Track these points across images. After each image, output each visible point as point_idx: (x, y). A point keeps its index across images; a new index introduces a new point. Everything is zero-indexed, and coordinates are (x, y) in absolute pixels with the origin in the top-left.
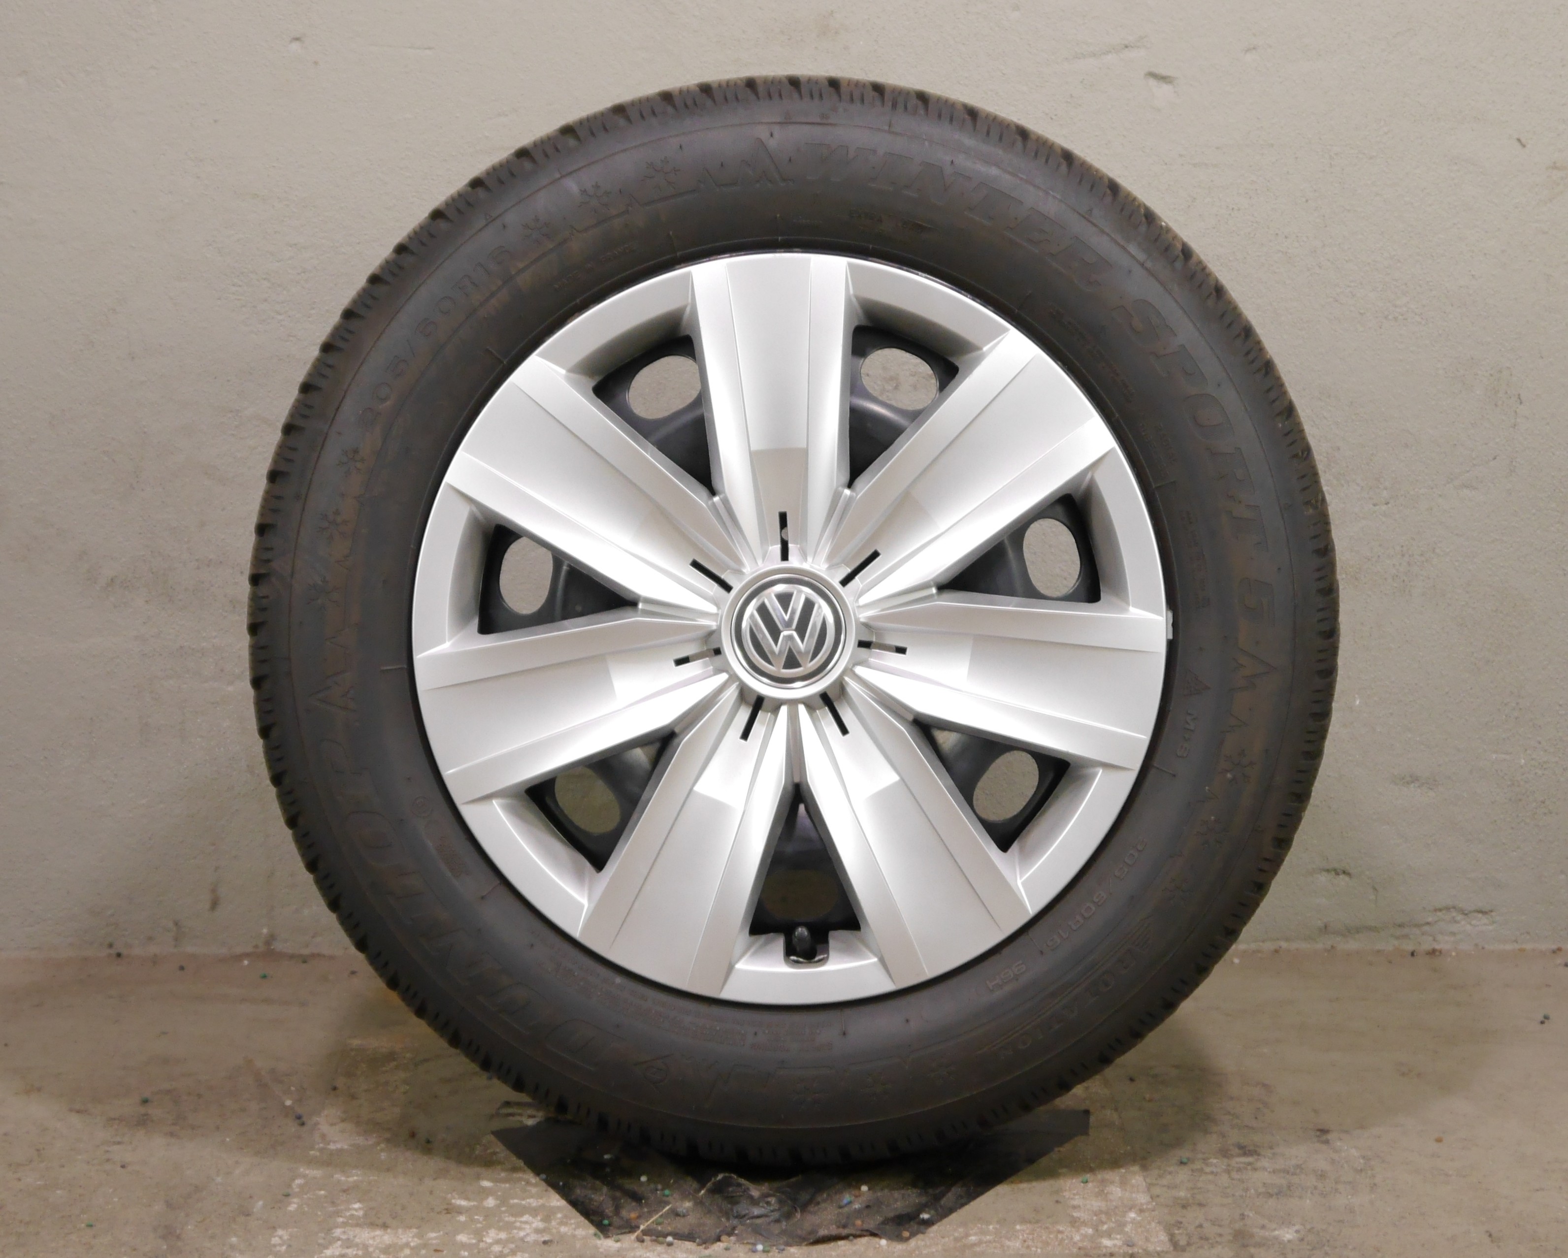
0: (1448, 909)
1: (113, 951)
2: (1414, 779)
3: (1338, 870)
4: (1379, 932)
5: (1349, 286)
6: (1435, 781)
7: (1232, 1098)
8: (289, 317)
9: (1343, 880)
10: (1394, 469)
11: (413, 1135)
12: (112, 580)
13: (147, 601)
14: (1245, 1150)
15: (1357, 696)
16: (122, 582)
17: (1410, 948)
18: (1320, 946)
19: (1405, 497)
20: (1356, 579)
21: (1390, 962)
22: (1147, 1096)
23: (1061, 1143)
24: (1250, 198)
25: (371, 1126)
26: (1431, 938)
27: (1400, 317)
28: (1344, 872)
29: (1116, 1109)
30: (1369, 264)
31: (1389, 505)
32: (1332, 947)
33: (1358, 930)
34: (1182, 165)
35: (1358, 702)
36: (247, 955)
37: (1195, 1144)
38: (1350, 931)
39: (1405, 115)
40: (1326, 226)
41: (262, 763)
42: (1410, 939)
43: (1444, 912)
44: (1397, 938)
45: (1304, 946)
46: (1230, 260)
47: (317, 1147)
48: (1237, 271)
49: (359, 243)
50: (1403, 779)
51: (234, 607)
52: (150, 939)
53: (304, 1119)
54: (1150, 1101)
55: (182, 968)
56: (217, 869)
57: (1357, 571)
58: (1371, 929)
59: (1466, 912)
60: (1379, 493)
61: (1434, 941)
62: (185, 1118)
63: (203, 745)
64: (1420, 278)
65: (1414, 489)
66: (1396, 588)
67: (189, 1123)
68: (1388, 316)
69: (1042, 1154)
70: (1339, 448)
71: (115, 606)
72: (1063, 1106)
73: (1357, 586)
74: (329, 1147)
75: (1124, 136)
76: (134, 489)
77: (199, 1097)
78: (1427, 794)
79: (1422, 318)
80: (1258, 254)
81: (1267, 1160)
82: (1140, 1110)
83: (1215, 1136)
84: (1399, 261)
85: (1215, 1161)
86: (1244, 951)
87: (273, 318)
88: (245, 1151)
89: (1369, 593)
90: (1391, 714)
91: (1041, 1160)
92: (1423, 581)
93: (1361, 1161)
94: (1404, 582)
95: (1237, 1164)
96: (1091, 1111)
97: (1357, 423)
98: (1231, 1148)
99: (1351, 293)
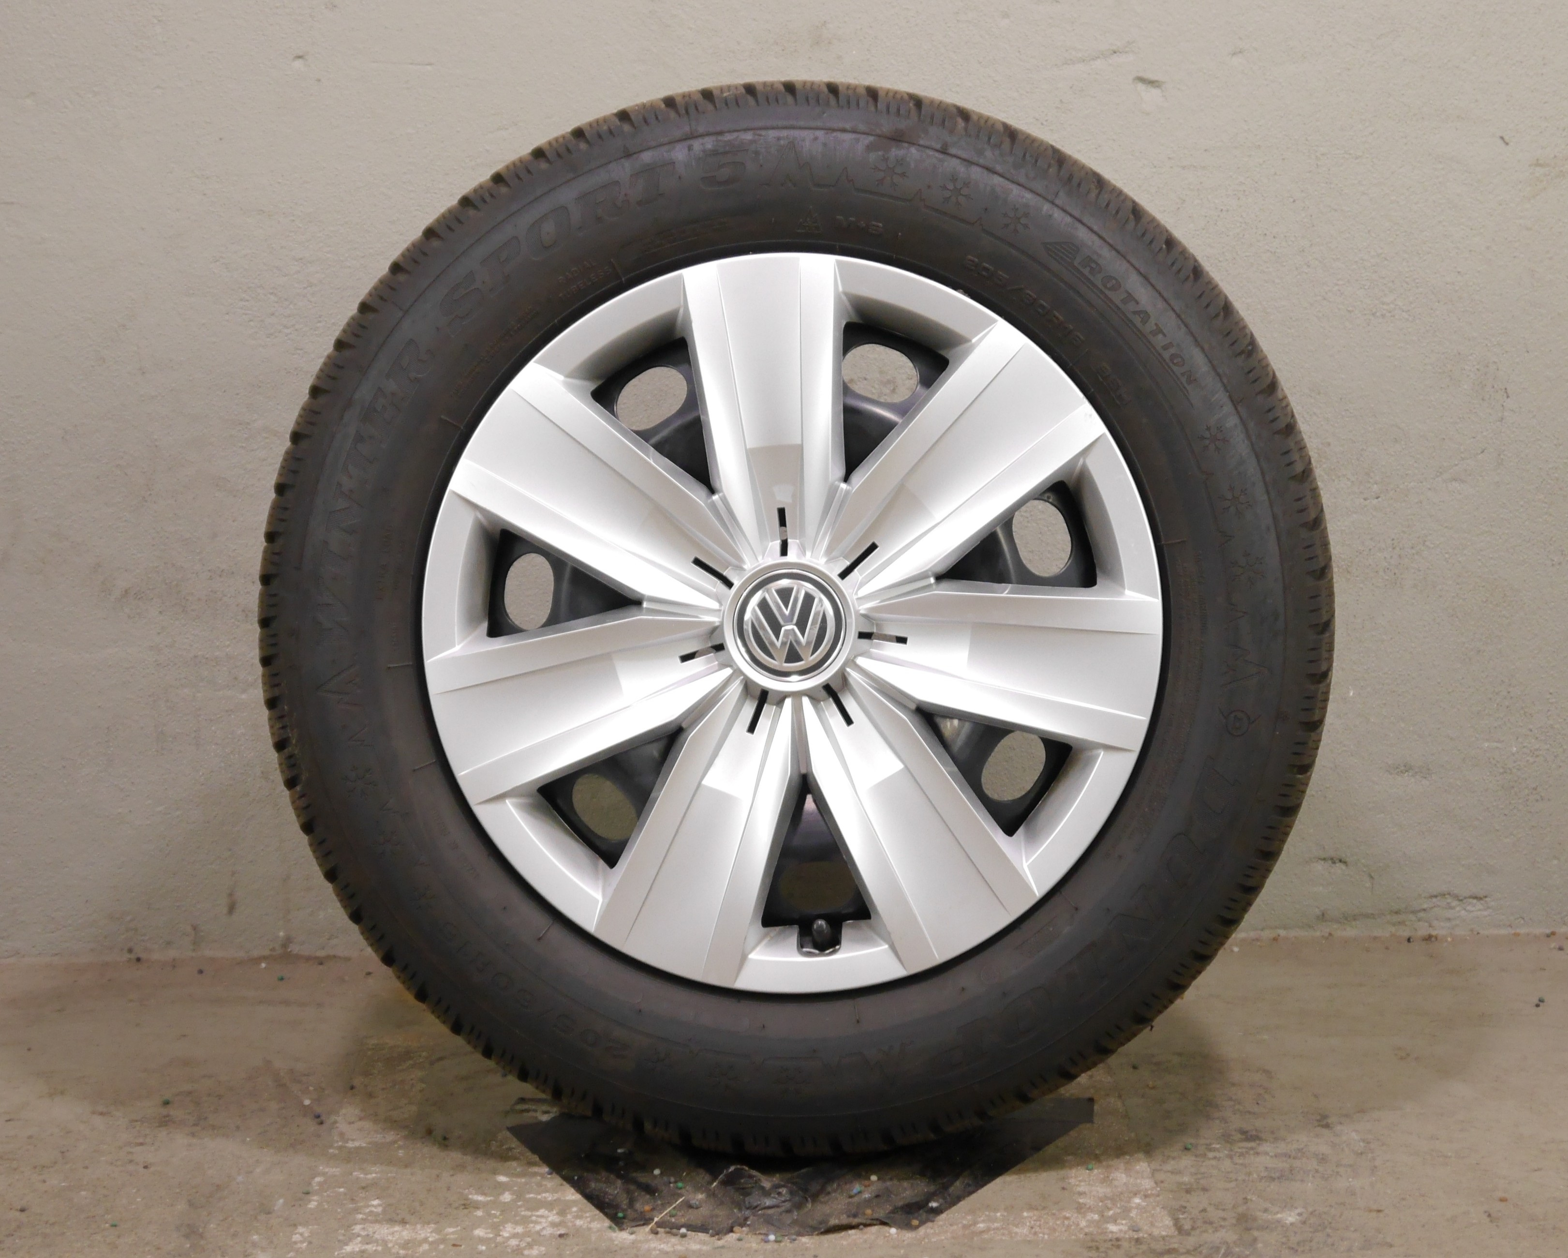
0: (1443, 895)
1: (133, 956)
2: (1407, 768)
3: (1335, 859)
4: (1375, 919)
5: (1337, 285)
6: (1429, 769)
7: (1233, 1085)
8: (296, 330)
9: (1339, 868)
10: (1384, 463)
11: (430, 1132)
12: (126, 591)
13: (160, 612)
14: (1247, 1136)
15: (1350, 687)
16: (136, 593)
17: (1407, 934)
18: (1318, 934)
19: (1396, 491)
20: (1348, 572)
21: (1387, 948)
22: (1151, 1084)
23: (1067, 1131)
24: (1239, 199)
25: (392, 1123)
26: (1427, 924)
27: (1388, 315)
28: (1340, 861)
29: (1120, 1097)
30: (1356, 262)
31: (1380, 499)
32: (1330, 934)
33: (1355, 918)
34: (1171, 167)
35: (1351, 693)
36: (263, 958)
37: (1198, 1131)
38: (1348, 918)
39: (1390, 115)
40: (1313, 226)
41: (276, 770)
42: (1406, 925)
43: (1439, 898)
44: (1394, 925)
45: (1302, 933)
46: (1219, 261)
47: (336, 1145)
48: (1227, 271)
49: (363, 257)
50: (1397, 768)
51: (247, 616)
52: (169, 943)
53: (323, 1118)
54: (1154, 1088)
55: (201, 972)
56: (233, 874)
57: (1349, 564)
58: (1367, 916)
59: (1461, 898)
60: (1370, 487)
61: (1430, 926)
62: (206, 1119)
63: (218, 751)
64: (1407, 276)
65: (1404, 483)
66: (1388, 580)
67: (211, 1123)
68: (1376, 313)
69: (1048, 1142)
70: (1329, 444)
71: (129, 617)
72: (1068, 1095)
73: (1349, 579)
74: (347, 1145)
75: (1114, 140)
76: (146, 501)
77: (220, 1097)
78: (1421, 781)
79: (1409, 315)
80: (1248, 254)
81: (1268, 1144)
82: (1143, 1096)
83: (1217, 1122)
84: (1386, 259)
85: (1218, 1146)
86: (1243, 940)
87: (280, 332)
88: (265, 1150)
89: (1361, 585)
90: (1385, 704)
91: (1047, 1148)
92: (1415, 573)
93: (1362, 1144)
94: (1395, 574)
95: (1239, 1148)
96: (1095, 1099)
97: (1347, 419)
98: (1233, 1133)
99: (1339, 290)
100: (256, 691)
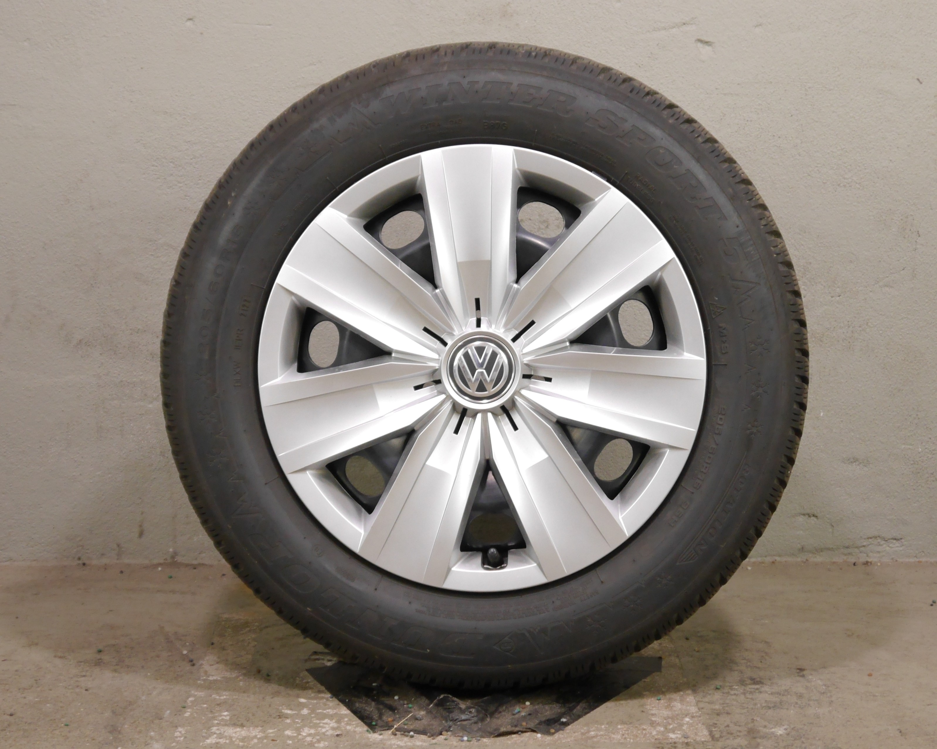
0: (876, 537)
1: (80, 562)
2: (855, 460)
3: (810, 515)
4: (834, 551)
5: (817, 167)
6: (868, 461)
7: (747, 650)
8: (186, 185)
9: (813, 520)
10: (844, 276)
11: (259, 671)
12: (80, 341)
13: (101, 354)
14: (754, 681)
15: (821, 411)
16: (86, 343)
17: (853, 560)
18: (799, 559)
19: (850, 292)
20: (821, 341)
21: (841, 569)
22: (696, 649)
23: (645, 677)
24: (758, 114)
25: (235, 666)
26: (865, 555)
27: (848, 185)
28: (814, 516)
29: (678, 656)
30: (829, 153)
31: (841, 297)
32: (807, 560)
33: (822, 550)
34: (717, 94)
35: (822, 414)
36: (160, 564)
37: (725, 677)
38: (819, 550)
39: (850, 64)
40: (803, 131)
42: (853, 555)
43: (873, 539)
44: (845, 555)
45: (790, 559)
47: (202, 678)
49: (227, 141)
50: (849, 460)
51: (153, 357)
52: (103, 554)
53: (194, 662)
54: (698, 651)
55: (122, 572)
56: (142, 513)
57: (822, 336)
58: (829, 549)
59: (886, 539)
60: (835, 290)
61: (867, 556)
62: (123, 661)
63: (134, 439)
64: (859, 162)
65: (855, 287)
66: (845, 346)
67: (126, 664)
68: (840, 184)
69: (634, 683)
70: (810, 263)
71: (82, 357)
72: (646, 655)
73: (821, 345)
74: (209, 678)
75: (683, 77)
76: (93, 287)
77: (132, 648)
78: (863, 469)
79: (860, 186)
80: (763, 147)
81: (767, 686)
82: (692, 656)
83: (736, 672)
84: (846, 151)
85: (736, 687)
86: (754, 563)
87: (176, 185)
88: (159, 681)
89: (829, 349)
90: (842, 421)
91: (633, 686)
92: (861, 342)
93: (824, 687)
94: (849, 342)
95: (750, 689)
96: (663, 657)
97: (822, 248)
98: (746, 679)
99: (818, 170)
100: (158, 403)
